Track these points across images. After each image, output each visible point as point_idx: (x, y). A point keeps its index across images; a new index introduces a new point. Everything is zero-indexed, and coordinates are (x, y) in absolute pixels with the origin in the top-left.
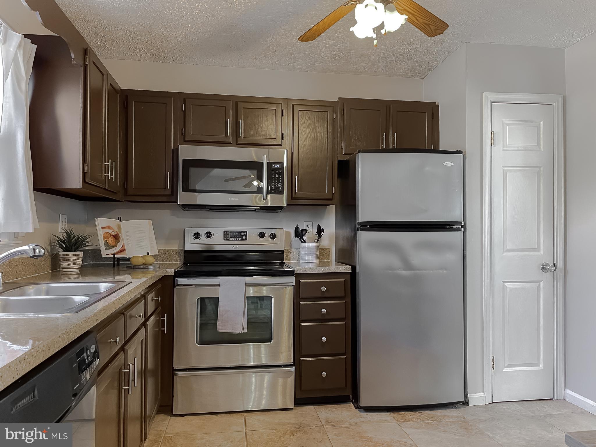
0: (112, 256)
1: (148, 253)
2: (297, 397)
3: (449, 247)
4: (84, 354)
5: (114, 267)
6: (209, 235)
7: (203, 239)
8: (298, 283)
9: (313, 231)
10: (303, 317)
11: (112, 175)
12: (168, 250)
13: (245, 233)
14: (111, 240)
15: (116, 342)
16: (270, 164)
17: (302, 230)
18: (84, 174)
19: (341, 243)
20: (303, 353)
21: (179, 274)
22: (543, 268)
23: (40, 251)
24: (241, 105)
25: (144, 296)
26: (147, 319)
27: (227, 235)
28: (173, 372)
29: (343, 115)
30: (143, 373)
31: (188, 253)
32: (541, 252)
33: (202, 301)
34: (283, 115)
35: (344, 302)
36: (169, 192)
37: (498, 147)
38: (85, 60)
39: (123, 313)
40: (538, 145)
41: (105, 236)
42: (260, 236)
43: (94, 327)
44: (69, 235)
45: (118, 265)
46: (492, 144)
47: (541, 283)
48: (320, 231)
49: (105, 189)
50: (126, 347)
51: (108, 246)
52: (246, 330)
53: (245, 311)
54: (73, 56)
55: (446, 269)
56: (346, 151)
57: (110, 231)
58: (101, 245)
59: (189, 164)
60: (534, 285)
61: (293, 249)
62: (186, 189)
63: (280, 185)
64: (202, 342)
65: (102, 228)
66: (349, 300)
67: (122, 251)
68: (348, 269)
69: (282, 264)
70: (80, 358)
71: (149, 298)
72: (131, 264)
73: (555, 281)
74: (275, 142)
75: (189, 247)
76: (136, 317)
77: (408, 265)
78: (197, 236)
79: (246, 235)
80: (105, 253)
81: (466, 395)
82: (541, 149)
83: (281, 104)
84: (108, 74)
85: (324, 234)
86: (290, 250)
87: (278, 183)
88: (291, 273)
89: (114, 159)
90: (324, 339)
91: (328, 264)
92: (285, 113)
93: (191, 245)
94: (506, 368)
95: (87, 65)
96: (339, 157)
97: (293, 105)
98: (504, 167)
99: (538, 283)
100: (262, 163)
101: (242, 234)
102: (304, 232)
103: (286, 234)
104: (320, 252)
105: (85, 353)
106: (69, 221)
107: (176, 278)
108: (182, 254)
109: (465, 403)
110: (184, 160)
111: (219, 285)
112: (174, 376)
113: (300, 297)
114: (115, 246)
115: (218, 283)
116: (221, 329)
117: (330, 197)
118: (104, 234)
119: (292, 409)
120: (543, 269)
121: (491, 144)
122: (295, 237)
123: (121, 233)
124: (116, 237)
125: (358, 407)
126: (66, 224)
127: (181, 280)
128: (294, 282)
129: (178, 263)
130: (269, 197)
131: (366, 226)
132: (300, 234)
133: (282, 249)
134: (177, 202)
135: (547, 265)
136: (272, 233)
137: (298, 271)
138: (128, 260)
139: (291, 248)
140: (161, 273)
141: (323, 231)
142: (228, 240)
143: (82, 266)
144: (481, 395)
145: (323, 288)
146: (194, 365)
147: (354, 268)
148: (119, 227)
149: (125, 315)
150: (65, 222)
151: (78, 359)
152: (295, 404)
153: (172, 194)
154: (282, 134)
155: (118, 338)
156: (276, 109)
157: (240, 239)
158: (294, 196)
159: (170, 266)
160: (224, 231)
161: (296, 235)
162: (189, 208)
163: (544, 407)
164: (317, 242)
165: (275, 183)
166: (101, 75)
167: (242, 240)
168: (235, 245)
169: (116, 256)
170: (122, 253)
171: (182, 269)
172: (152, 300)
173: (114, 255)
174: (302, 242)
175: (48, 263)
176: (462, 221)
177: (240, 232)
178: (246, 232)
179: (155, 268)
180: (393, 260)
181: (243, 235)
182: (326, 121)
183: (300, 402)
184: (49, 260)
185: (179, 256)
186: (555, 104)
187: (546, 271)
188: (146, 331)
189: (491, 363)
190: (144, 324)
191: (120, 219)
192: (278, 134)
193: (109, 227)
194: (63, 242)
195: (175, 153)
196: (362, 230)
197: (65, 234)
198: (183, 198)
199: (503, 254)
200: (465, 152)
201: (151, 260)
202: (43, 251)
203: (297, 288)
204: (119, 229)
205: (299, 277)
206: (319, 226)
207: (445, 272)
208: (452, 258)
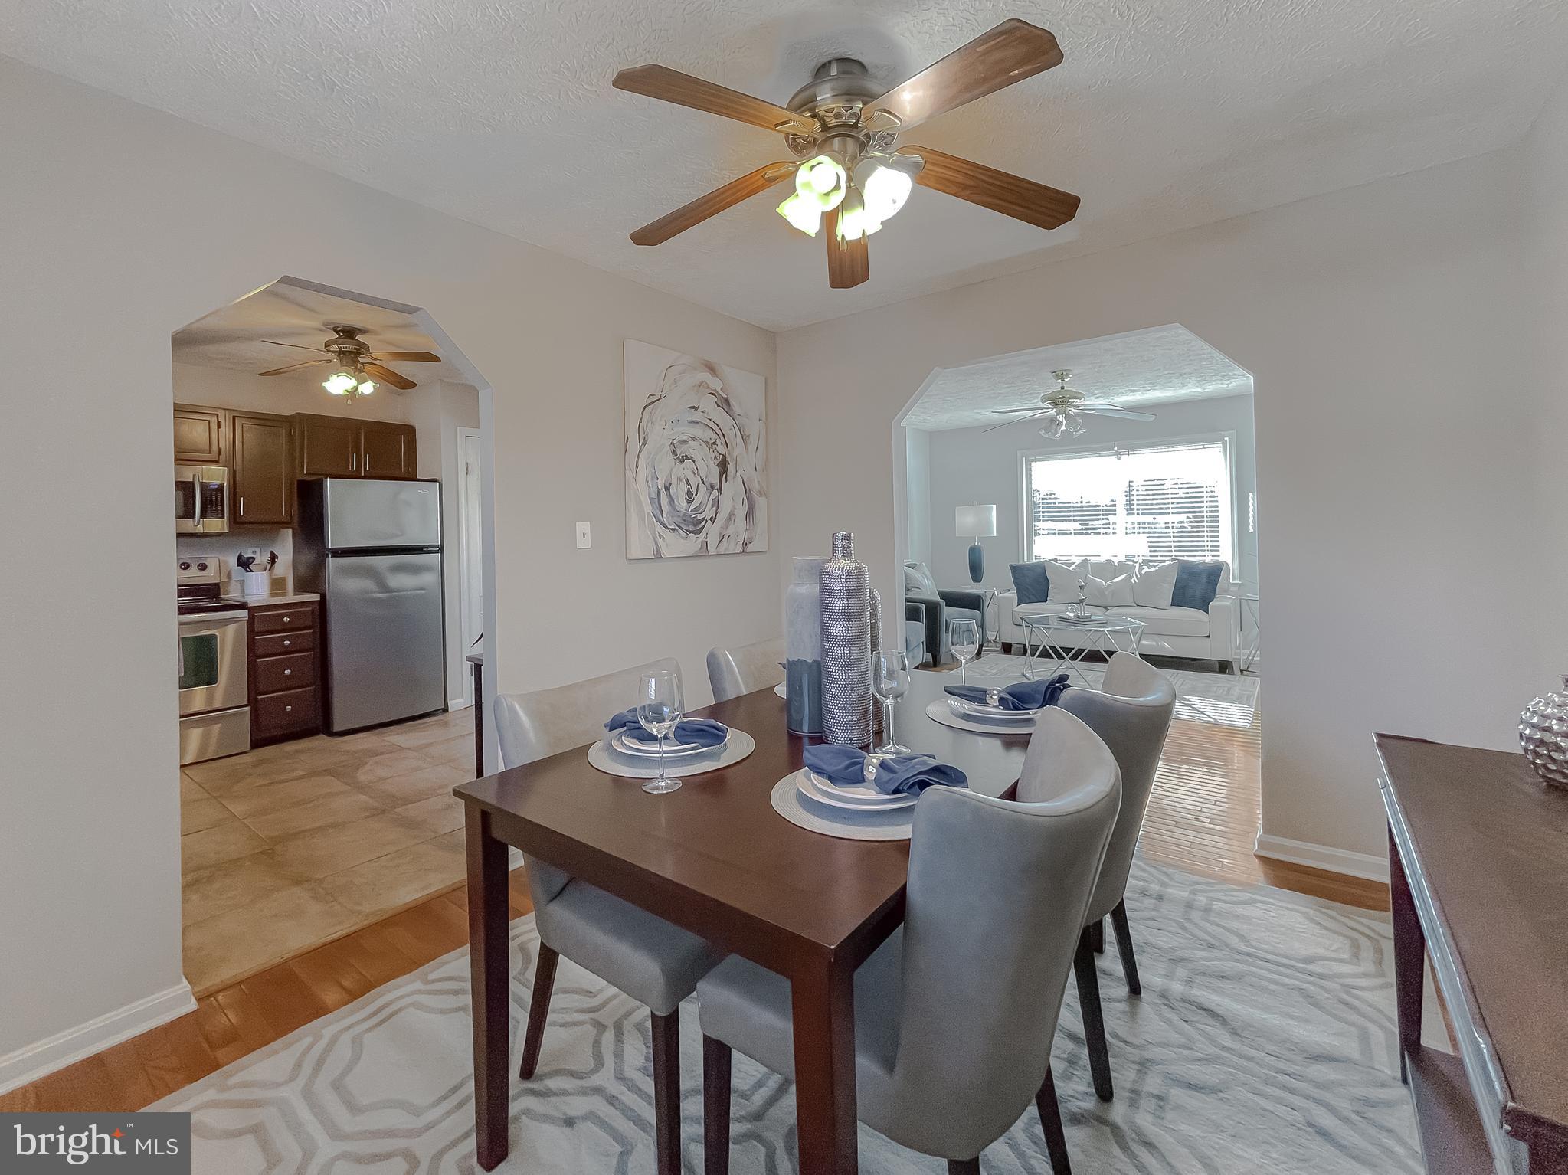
2: (253, 739)
3: (427, 568)
8: (251, 616)
9: (262, 558)
10: (259, 652)
16: (204, 485)
17: (248, 558)
19: (302, 570)
20: (261, 690)
29: (302, 429)
35: (311, 631)
37: (472, 477)
42: (185, 566)
46: (467, 473)
48: (273, 558)
55: (424, 589)
56: (308, 470)
61: (233, 581)
63: (219, 508)
66: (316, 629)
68: (317, 597)
74: (209, 458)
77: (385, 588)
81: (445, 703)
85: (279, 562)
86: (227, 583)
87: (216, 506)
88: (242, 606)
90: (288, 672)
91: (284, 594)
96: (299, 477)
97: (234, 417)
100: (193, 484)
102: (251, 560)
103: (223, 564)
104: (273, 581)
109: (445, 710)
113: (256, 631)
117: (288, 520)
119: (247, 752)
122: (238, 566)
125: (330, 735)
128: (247, 615)
130: (204, 522)
131: (337, 552)
132: (245, 563)
133: (217, 581)
136: (201, 563)
137: (250, 604)
139: (231, 579)
141: (277, 558)
145: (286, 619)
147: (323, 597)
152: (251, 746)
154: (219, 450)
156: (209, 421)
158: (239, 519)
161: (239, 564)
164: (269, 570)
165: (212, 506)
174: (248, 571)
176: (440, 543)
180: (368, 584)
182: (280, 436)
183: (257, 743)
192: (213, 448)
196: (332, 556)
200: (441, 481)
203: (251, 622)
205: (252, 609)
206: (272, 553)
207: (423, 592)
208: (430, 579)
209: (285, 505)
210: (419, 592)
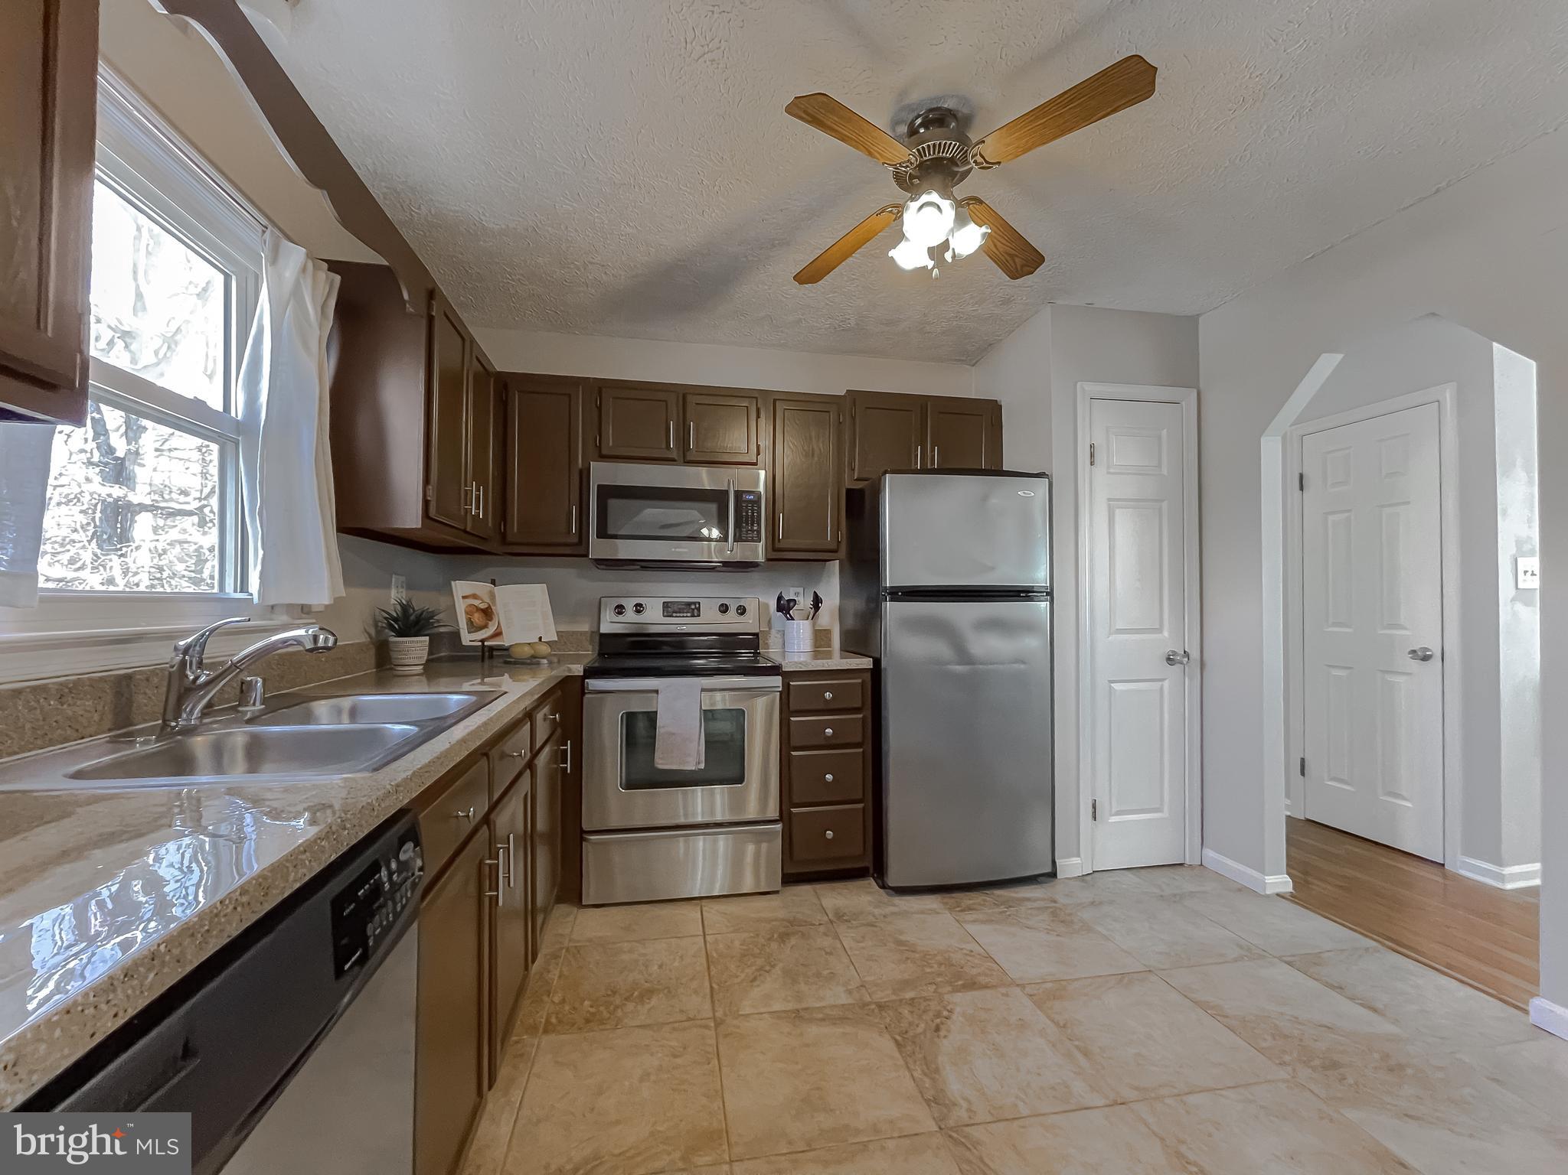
0: (480, 643)
1: (540, 638)
2: (785, 872)
3: (1028, 627)
4: (379, 871)
5: (483, 661)
6: (639, 608)
7: (630, 615)
8: (786, 686)
9: (805, 602)
10: (794, 742)
11: (478, 508)
12: (573, 632)
13: (697, 606)
14: (477, 618)
15: (468, 816)
16: (739, 494)
17: (789, 601)
18: (426, 503)
19: (850, 622)
20: (796, 800)
21: (591, 673)
22: (1168, 659)
23: (326, 640)
24: (692, 400)
25: (529, 715)
26: (535, 754)
27: (669, 609)
28: (582, 834)
29: (853, 418)
30: (529, 839)
31: (606, 639)
32: (1166, 634)
33: (630, 718)
34: (758, 416)
35: (861, 716)
36: (575, 540)
37: (1100, 471)
38: (429, 307)
39: (486, 755)
40: (1159, 466)
41: (467, 609)
42: (722, 609)
43: (413, 801)
44: (405, 608)
45: (491, 657)
47: (1166, 684)
48: (817, 602)
49: (465, 531)
50: (492, 816)
51: (473, 628)
52: (702, 766)
53: (700, 735)
54: (406, 296)
55: (1023, 662)
56: (859, 473)
57: (476, 602)
58: (461, 626)
59: (608, 493)
60: (1156, 685)
61: (773, 631)
62: (603, 534)
63: (755, 528)
64: (630, 785)
65: (464, 597)
66: (868, 713)
67: (498, 634)
68: (866, 663)
69: (756, 654)
70: (367, 886)
71: (540, 716)
72: (511, 657)
73: (1187, 679)
74: (746, 459)
75: (605, 629)
76: (513, 756)
77: (963, 655)
78: (620, 609)
79: (699, 609)
80: (468, 639)
81: (1054, 862)
82: (1165, 471)
83: (756, 398)
84: (473, 341)
85: (823, 607)
86: (768, 632)
87: (752, 525)
88: (774, 670)
89: (481, 481)
90: (829, 777)
91: (828, 655)
92: (763, 415)
93: (610, 624)
94: (1114, 817)
95: (432, 316)
96: (848, 484)
97: (775, 401)
98: (1109, 500)
99: (1160, 683)
100: (726, 492)
101: (693, 607)
102: (792, 604)
103: (762, 608)
104: (816, 635)
105: (383, 869)
106: (410, 586)
107: (586, 680)
108: (597, 639)
109: (1053, 875)
110: (599, 486)
111: (657, 692)
112: (584, 843)
113: (791, 709)
114: (485, 626)
115: (656, 689)
116: (662, 764)
117: (834, 546)
118: (467, 607)
119: (777, 892)
120: (1170, 660)
121: (1091, 462)
122: (778, 611)
123: (495, 605)
124: (488, 613)
125: (883, 886)
126: (404, 592)
127: (594, 684)
128: (780, 684)
129: (589, 654)
130: (738, 546)
131: (897, 593)
132: (785, 607)
133: (757, 631)
134: (587, 555)
135: (1175, 653)
136: (740, 606)
137: (787, 668)
138: (507, 649)
139: (770, 628)
140: (561, 672)
141: (822, 602)
142: (672, 616)
143: (428, 661)
144: (1076, 860)
145: (828, 695)
146: (614, 823)
147: (877, 662)
148: (492, 596)
149: (491, 757)
150: (402, 587)
151: (362, 891)
152: (782, 883)
153: (580, 542)
154: (758, 447)
155: (472, 809)
156: (747, 407)
157: (689, 615)
158: (777, 545)
159: (576, 659)
160: (664, 603)
161: (780, 608)
162: (606, 565)
163: (1174, 879)
164: (812, 619)
165: (747, 524)
166: (460, 339)
167: (693, 616)
168: (682, 624)
169: (486, 643)
170: (498, 638)
171: (596, 665)
172: (545, 719)
173: (482, 641)
174: (788, 619)
175: (370, 657)
176: (1048, 585)
177: (689, 604)
178: (699, 603)
179: (550, 663)
180: (939, 648)
181: (692, 609)
182: (828, 427)
183: (791, 879)
184: (372, 652)
185: (592, 641)
186: (1184, 403)
187: (1173, 663)
188: (533, 776)
189: (1090, 810)
190: (530, 765)
191: (493, 582)
192: (751, 446)
193: (475, 596)
194: (396, 620)
195: (584, 475)
196: (891, 600)
197: (399, 607)
198: (598, 548)
199: (1108, 637)
200: (1052, 476)
201: (544, 649)
202: (331, 639)
203: (786, 693)
204: (491, 600)
205: (788, 676)
206: (816, 596)
207: (1022, 666)
208: (1033, 644)
209: (831, 527)
210: (1016, 666)
